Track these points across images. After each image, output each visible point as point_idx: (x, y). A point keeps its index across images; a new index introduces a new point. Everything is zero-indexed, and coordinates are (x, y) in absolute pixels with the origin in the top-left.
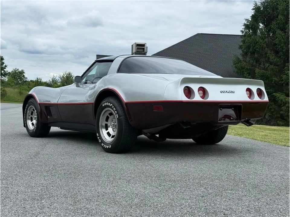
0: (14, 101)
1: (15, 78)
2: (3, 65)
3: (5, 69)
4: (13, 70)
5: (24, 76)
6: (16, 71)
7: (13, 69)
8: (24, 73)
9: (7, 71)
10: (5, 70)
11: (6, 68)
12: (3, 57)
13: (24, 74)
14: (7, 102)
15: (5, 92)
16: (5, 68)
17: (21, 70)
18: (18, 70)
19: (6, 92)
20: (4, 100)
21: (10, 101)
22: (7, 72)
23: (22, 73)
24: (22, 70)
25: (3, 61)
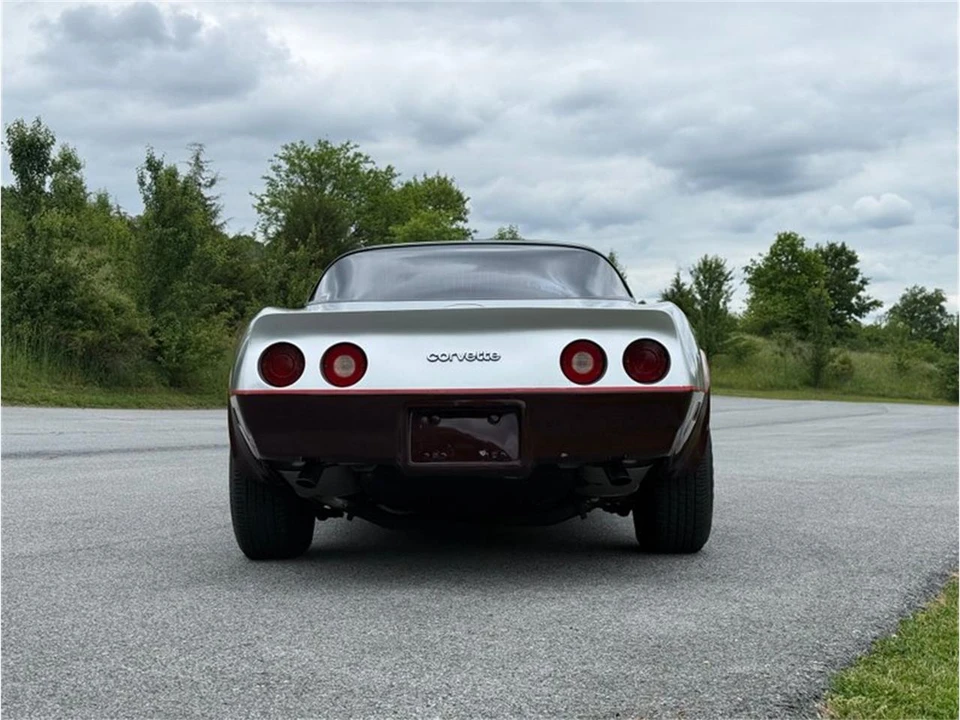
0: (879, 395)
1: (912, 318)
2: (854, 280)
3: (864, 290)
4: (906, 292)
5: (942, 310)
6: (916, 295)
7: (907, 289)
8: (943, 299)
9: (868, 298)
10: (861, 293)
11: (865, 287)
12: (857, 254)
13: (943, 304)
14: (853, 397)
15: (847, 366)
16: (861, 289)
17: (933, 291)
18: (922, 291)
19: (851, 366)
20: (845, 394)
21: (863, 395)
22: (868, 302)
23: (936, 299)
24: (937, 291)
25: (856, 266)
